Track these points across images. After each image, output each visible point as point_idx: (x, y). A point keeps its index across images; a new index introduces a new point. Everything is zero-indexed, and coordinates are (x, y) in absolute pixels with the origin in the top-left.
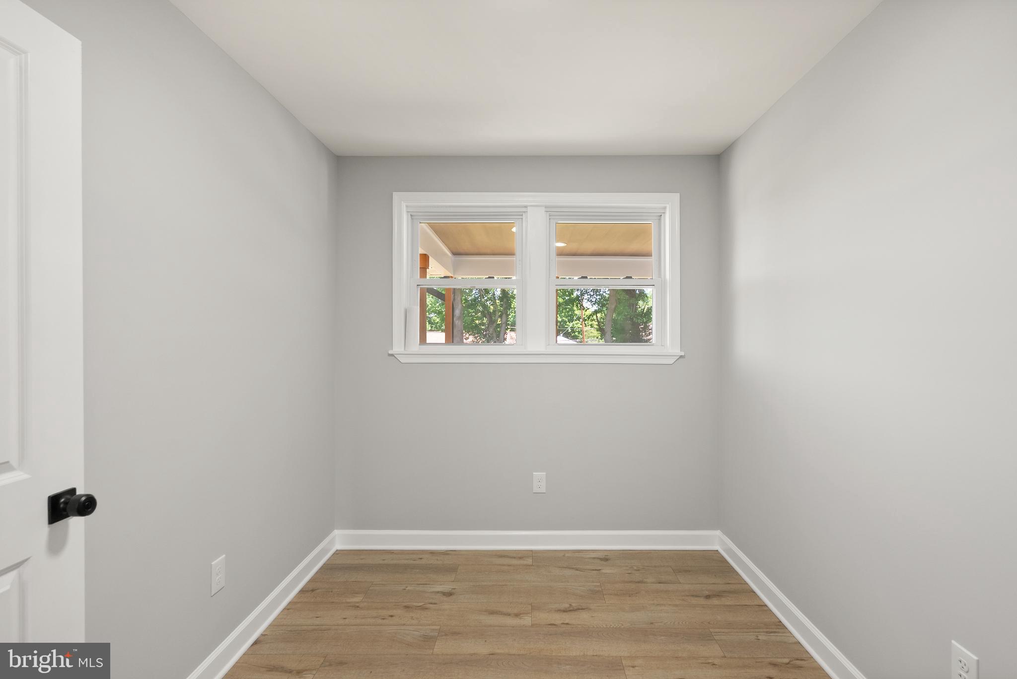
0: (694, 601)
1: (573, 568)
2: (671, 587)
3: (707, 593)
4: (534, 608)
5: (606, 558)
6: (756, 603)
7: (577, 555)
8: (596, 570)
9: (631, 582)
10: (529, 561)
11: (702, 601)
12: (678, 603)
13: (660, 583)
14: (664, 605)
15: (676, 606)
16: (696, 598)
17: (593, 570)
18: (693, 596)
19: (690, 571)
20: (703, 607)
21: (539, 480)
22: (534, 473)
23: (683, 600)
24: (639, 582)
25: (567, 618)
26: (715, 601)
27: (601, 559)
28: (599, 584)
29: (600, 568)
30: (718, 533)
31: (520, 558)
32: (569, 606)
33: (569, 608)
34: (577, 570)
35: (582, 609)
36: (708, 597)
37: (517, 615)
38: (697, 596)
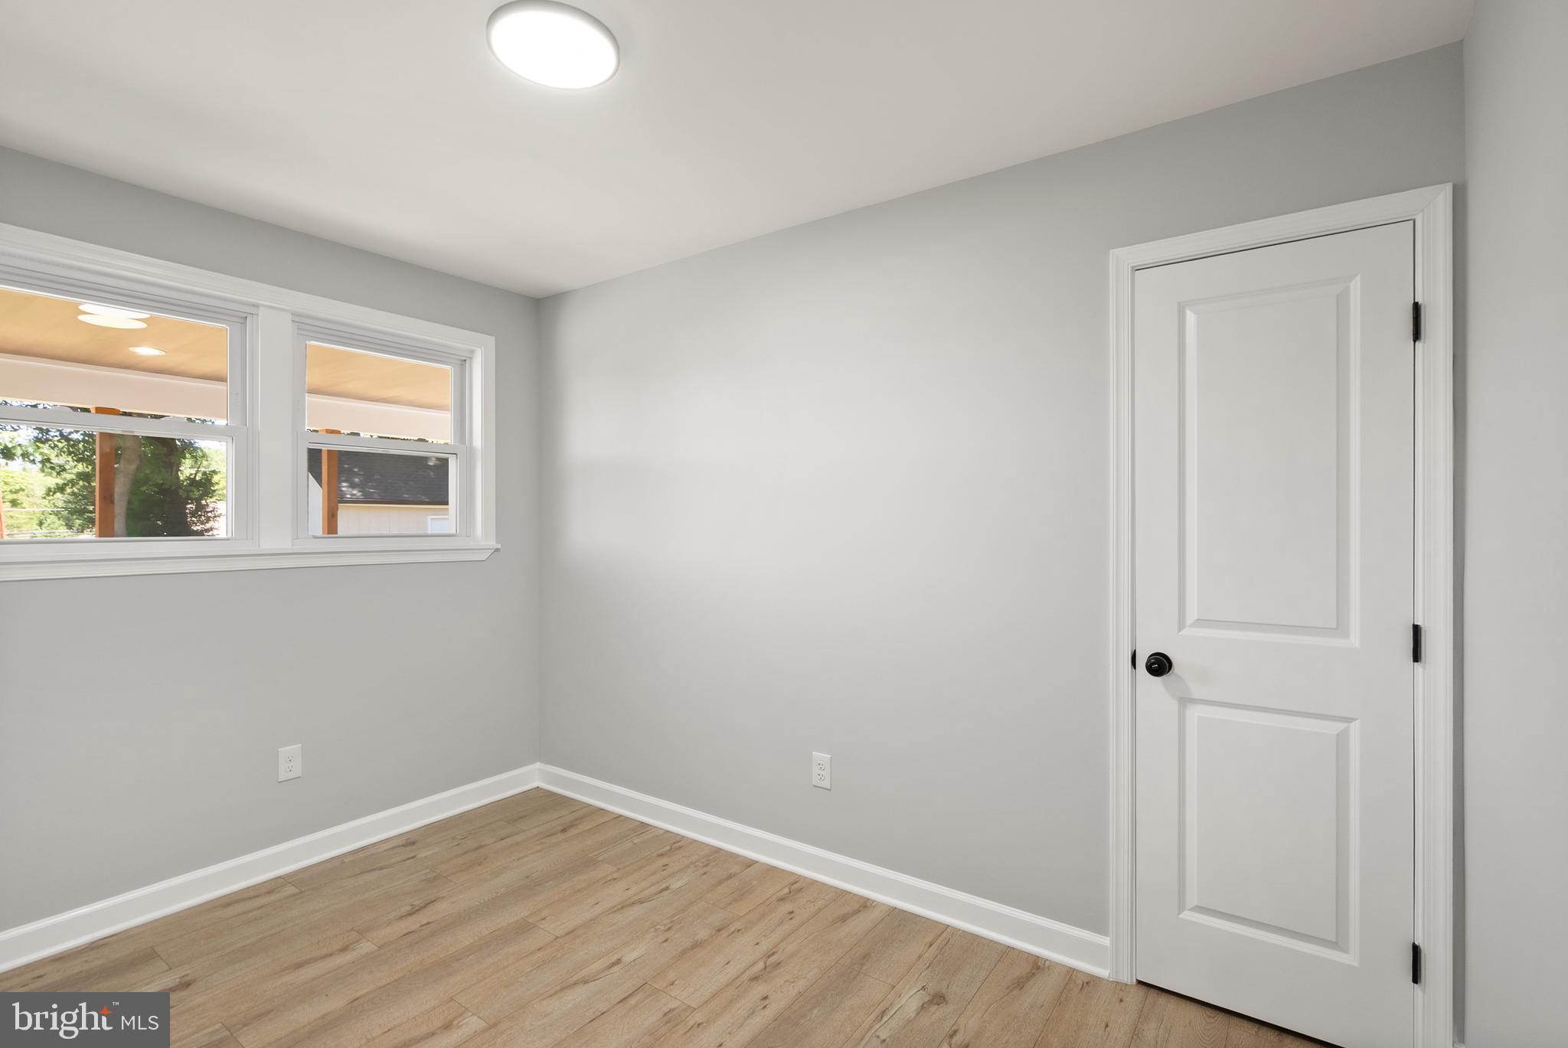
0: (554, 839)
1: (373, 870)
2: (518, 838)
3: (560, 828)
4: (362, 933)
5: (410, 841)
6: (612, 817)
7: (361, 855)
8: (409, 859)
9: (466, 853)
10: (291, 890)
11: (561, 837)
12: (539, 848)
13: (502, 839)
14: (527, 856)
15: (537, 852)
16: (554, 837)
17: (405, 860)
18: (548, 836)
19: (526, 816)
20: (567, 841)
21: (290, 759)
22: (280, 750)
23: (542, 843)
24: (477, 848)
25: (421, 918)
26: (573, 832)
27: (404, 846)
28: (428, 870)
29: (413, 855)
30: (538, 765)
31: (269, 893)
32: (410, 907)
33: (413, 908)
34: (381, 869)
35: (432, 902)
36: (564, 831)
37: (344, 949)
38: (552, 835)
